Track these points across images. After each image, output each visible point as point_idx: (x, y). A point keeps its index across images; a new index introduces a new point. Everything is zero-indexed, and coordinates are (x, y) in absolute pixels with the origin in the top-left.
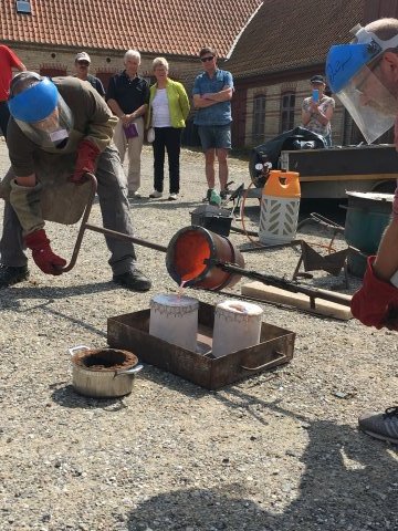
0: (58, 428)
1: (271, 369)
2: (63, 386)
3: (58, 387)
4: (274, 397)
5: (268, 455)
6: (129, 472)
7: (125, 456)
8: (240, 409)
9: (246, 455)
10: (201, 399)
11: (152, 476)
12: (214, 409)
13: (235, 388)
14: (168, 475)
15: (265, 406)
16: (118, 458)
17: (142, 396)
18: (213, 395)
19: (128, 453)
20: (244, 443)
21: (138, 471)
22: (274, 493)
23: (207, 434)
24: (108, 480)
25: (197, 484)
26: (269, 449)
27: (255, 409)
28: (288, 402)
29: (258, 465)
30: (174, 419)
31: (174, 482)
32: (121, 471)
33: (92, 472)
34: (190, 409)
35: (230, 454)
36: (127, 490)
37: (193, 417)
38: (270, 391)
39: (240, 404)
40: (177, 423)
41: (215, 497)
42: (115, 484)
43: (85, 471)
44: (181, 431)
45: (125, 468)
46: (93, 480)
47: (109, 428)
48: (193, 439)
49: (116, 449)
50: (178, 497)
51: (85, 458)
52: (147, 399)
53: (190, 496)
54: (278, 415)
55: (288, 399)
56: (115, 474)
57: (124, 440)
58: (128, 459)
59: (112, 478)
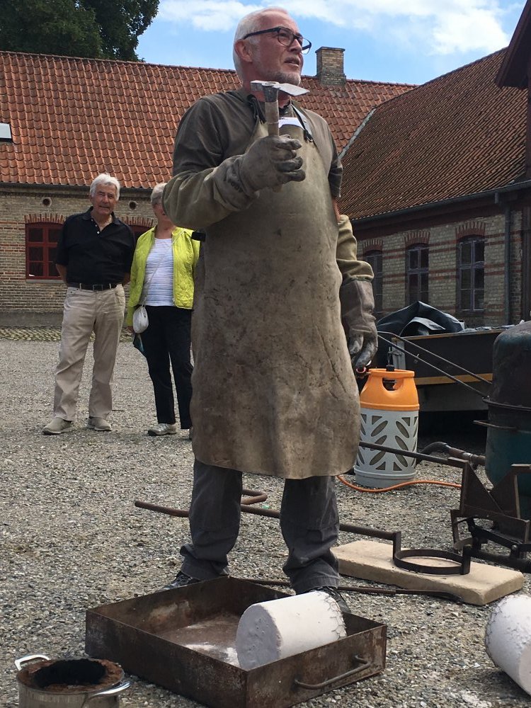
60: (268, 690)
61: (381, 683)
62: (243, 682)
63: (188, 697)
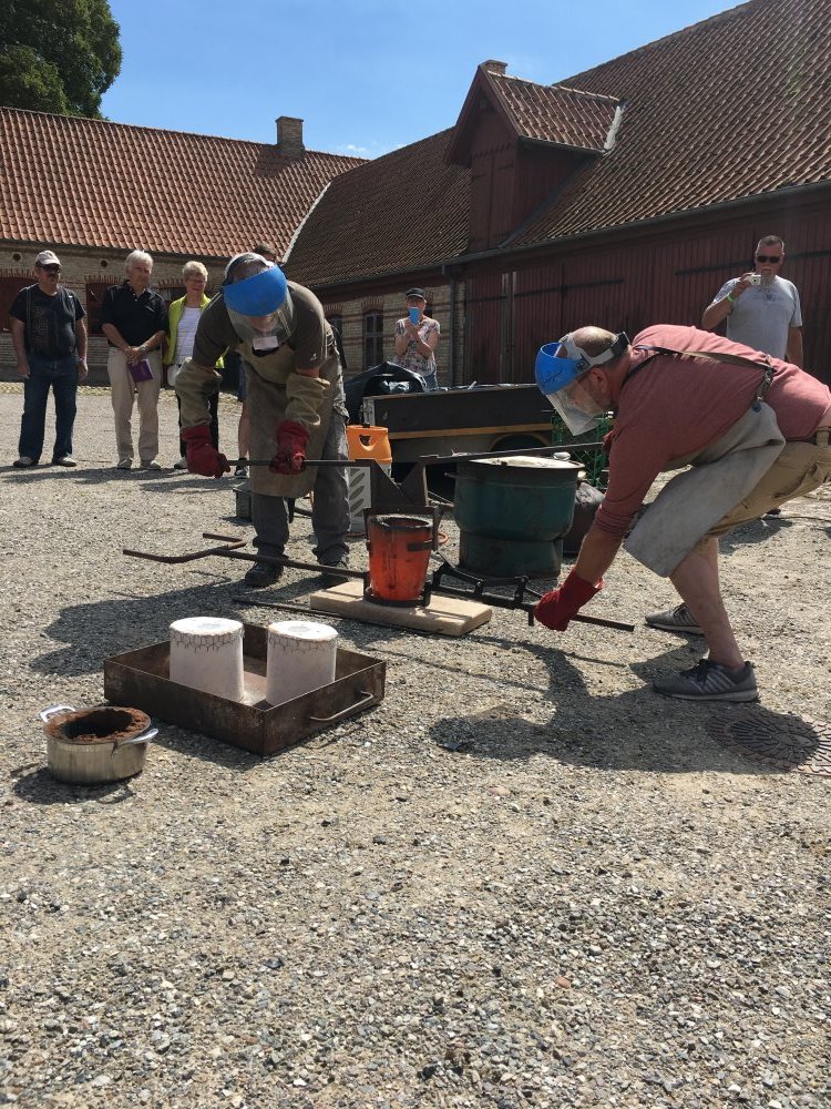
0: (24, 839)
1: (353, 716)
2: (33, 770)
3: (25, 773)
4: (357, 758)
5: (347, 846)
6: (135, 897)
7: (130, 871)
8: (308, 780)
9: (316, 849)
10: (249, 772)
11: (172, 898)
12: (268, 786)
13: (301, 749)
14: (198, 894)
15: (344, 773)
16: (120, 876)
17: (158, 775)
18: (267, 763)
19: (135, 866)
20: (312, 831)
21: (149, 894)
22: (356, 904)
23: (257, 824)
24: (102, 912)
25: (240, 903)
26: (349, 837)
27: (329, 779)
28: (377, 763)
29: (333, 863)
30: (208, 805)
31: (206, 905)
32: (123, 896)
33: (78, 902)
34: (233, 788)
35: (291, 851)
36: (132, 926)
37: (237, 799)
38: (352, 749)
39: (307, 773)
40: (211, 812)
41: (267, 920)
42: (113, 919)
43: (66, 903)
44: (218, 822)
45: (130, 892)
46: (79, 915)
47: (106, 829)
48: (236, 834)
49: (116, 863)
50: (212, 927)
51: (66, 882)
52: (167, 778)
53: (230, 923)
54: (363, 784)
55: (378, 758)
56: (113, 902)
57: (129, 846)
58: (135, 876)
59: (109, 909)
60: (283, 726)
61: (383, 712)
62: (262, 722)
63: (210, 736)
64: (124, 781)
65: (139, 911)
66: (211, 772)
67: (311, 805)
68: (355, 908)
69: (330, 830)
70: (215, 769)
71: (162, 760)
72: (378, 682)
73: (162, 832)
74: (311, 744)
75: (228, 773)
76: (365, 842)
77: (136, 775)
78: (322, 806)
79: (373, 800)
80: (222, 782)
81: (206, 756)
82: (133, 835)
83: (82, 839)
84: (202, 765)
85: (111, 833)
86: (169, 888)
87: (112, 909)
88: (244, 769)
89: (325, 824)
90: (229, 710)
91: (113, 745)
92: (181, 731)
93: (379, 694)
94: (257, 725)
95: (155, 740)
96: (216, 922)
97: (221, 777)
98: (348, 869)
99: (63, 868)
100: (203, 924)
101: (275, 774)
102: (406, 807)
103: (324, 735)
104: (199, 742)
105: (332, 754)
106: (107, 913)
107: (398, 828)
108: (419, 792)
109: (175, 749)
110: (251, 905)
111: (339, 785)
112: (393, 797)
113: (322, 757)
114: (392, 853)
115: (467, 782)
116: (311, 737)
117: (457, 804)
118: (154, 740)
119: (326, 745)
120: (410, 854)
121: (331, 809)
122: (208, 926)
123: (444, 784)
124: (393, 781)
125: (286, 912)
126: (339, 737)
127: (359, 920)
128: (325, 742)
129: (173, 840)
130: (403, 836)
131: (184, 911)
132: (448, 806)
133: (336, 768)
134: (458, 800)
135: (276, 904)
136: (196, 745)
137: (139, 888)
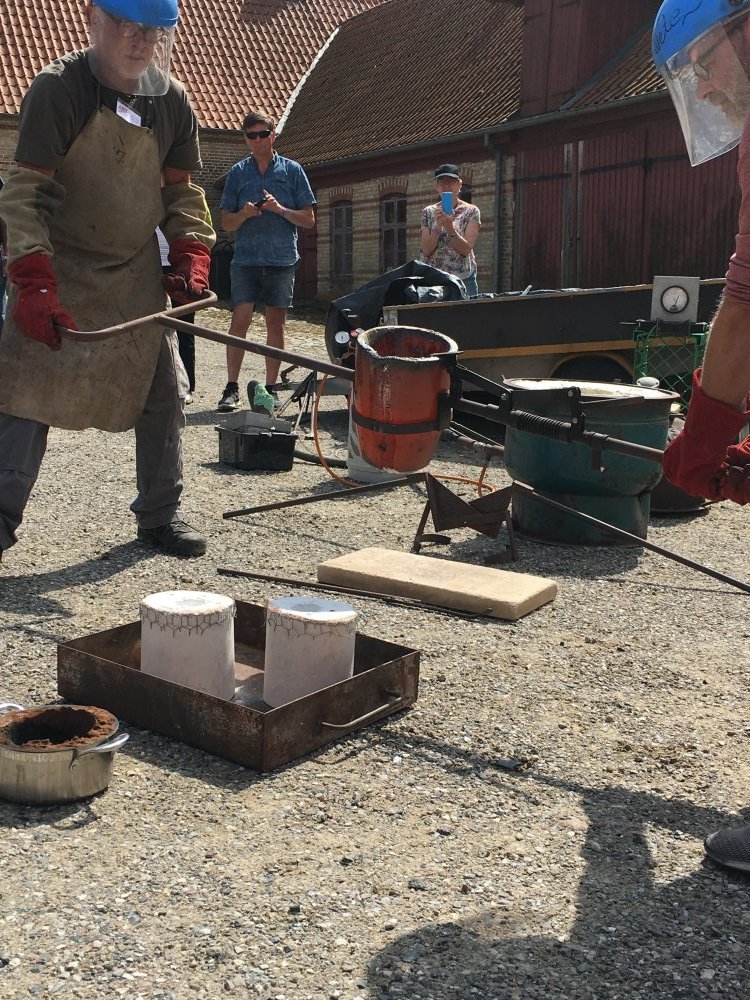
1: (377, 723)
4: (384, 777)
5: (375, 891)
6: (104, 950)
7: (97, 917)
8: (321, 805)
9: (334, 894)
10: (245, 792)
11: (150, 953)
12: (270, 810)
13: (310, 765)
14: (183, 949)
15: (368, 796)
16: (84, 923)
17: (128, 793)
18: (267, 781)
19: (102, 911)
20: (329, 871)
21: (121, 947)
22: (388, 967)
23: (257, 860)
24: (62, 969)
25: (238, 962)
26: (377, 880)
27: (348, 803)
28: (411, 785)
29: (357, 912)
30: (193, 834)
31: (194, 962)
32: (88, 948)
33: (31, 955)
34: (224, 813)
35: (302, 896)
36: (101, 987)
37: (230, 827)
38: (377, 765)
39: (319, 795)
40: (198, 843)
41: (273, 985)
42: (77, 977)
43: (17, 956)
44: (207, 857)
45: (97, 943)
46: (33, 971)
47: (65, 862)
48: (230, 873)
49: (78, 906)
50: (203, 991)
51: (15, 928)
52: (139, 798)
53: (227, 987)
54: (393, 811)
55: (412, 778)
56: (76, 955)
57: (93, 884)
58: (103, 924)
59: (71, 965)
60: (288, 734)
61: (416, 717)
62: (260, 727)
63: (193, 745)
64: (86, 800)
65: (109, 969)
66: (194, 791)
67: (326, 838)
68: (387, 973)
69: (351, 869)
70: (202, 787)
71: (132, 774)
72: (410, 679)
73: (136, 868)
74: (323, 758)
75: (217, 793)
76: (398, 887)
77: (100, 794)
78: (340, 839)
79: (406, 832)
80: (210, 805)
81: (188, 770)
82: (98, 870)
83: (34, 873)
84: (185, 782)
85: (71, 867)
86: (146, 940)
87: (75, 964)
88: (238, 788)
89: (345, 862)
90: (218, 712)
91: (71, 753)
92: (156, 738)
93: (410, 693)
94: (254, 731)
95: (125, 749)
96: (208, 986)
97: (209, 798)
98: (377, 921)
99: (10, 912)
100: (191, 987)
101: (278, 796)
102: (450, 843)
103: (339, 747)
104: (179, 752)
105: (351, 771)
106: (69, 969)
107: (441, 870)
108: (466, 824)
109: (149, 761)
110: (253, 964)
111: (361, 811)
112: (433, 829)
113: (338, 776)
114: (434, 902)
115: (530, 811)
116: (322, 748)
117: (518, 840)
118: (121, 750)
119: (343, 760)
120: (457, 904)
121: (352, 843)
122: (198, 990)
123: (499, 814)
124: (432, 808)
125: (298, 975)
126: (360, 749)
127: (392, 989)
128: (342, 755)
129: (150, 878)
130: (447, 880)
131: (168, 970)
132: (506, 843)
133: (356, 790)
134: (519, 835)
135: (284, 964)
136: (176, 756)
137: (108, 939)
